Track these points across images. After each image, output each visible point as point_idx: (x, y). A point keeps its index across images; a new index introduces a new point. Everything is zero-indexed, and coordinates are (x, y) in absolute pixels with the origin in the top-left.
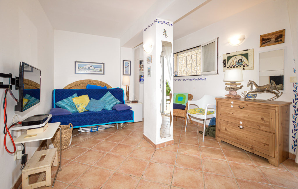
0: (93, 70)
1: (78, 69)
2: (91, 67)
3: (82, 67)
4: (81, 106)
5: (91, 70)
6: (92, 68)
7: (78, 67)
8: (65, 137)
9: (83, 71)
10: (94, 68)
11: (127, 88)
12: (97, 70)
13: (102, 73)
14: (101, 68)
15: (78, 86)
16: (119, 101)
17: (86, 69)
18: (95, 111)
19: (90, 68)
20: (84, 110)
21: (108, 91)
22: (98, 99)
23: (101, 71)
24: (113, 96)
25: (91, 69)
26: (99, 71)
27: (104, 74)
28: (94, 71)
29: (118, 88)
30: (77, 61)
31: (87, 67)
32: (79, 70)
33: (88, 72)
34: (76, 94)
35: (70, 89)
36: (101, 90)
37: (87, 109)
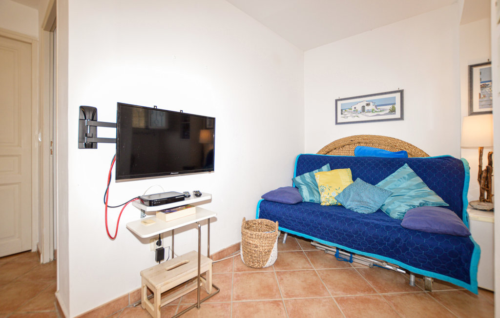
0: (373, 111)
1: (342, 114)
2: (368, 105)
3: (350, 109)
4: (327, 191)
5: (367, 114)
6: (371, 107)
7: (342, 110)
8: (256, 247)
9: (351, 117)
10: (374, 108)
11: (481, 156)
12: (383, 110)
13: (398, 115)
14: (395, 104)
15: (341, 149)
16: (436, 199)
17: (357, 111)
18: (355, 211)
19: (367, 108)
20: (332, 201)
21: (406, 164)
22: (374, 181)
23: (393, 111)
24: (419, 180)
25: (369, 111)
26: (388, 111)
27: (402, 118)
28: (376, 113)
29: (448, 158)
30: (340, 98)
31: (359, 107)
32: (343, 116)
33: (362, 117)
34: (328, 165)
35: (327, 155)
36: (385, 159)
37: (341, 201)
